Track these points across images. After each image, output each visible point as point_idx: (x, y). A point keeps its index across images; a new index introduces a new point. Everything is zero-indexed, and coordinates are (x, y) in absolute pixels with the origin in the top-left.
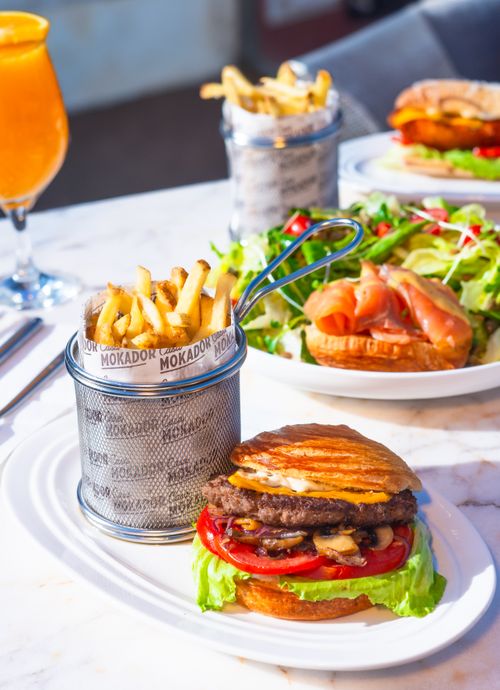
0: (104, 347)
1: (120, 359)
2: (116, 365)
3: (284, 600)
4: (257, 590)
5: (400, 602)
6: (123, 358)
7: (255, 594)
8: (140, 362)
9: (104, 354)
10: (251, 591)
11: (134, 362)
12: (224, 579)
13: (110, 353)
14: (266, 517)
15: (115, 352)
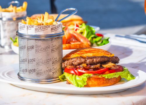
0: (36, 26)
1: (41, 29)
2: (39, 30)
3: (101, 80)
4: (93, 80)
5: (128, 77)
6: (42, 28)
7: (92, 81)
8: (46, 29)
9: (36, 28)
10: (91, 80)
11: (45, 29)
12: (83, 79)
13: (37, 27)
14: (90, 62)
15: (39, 27)
